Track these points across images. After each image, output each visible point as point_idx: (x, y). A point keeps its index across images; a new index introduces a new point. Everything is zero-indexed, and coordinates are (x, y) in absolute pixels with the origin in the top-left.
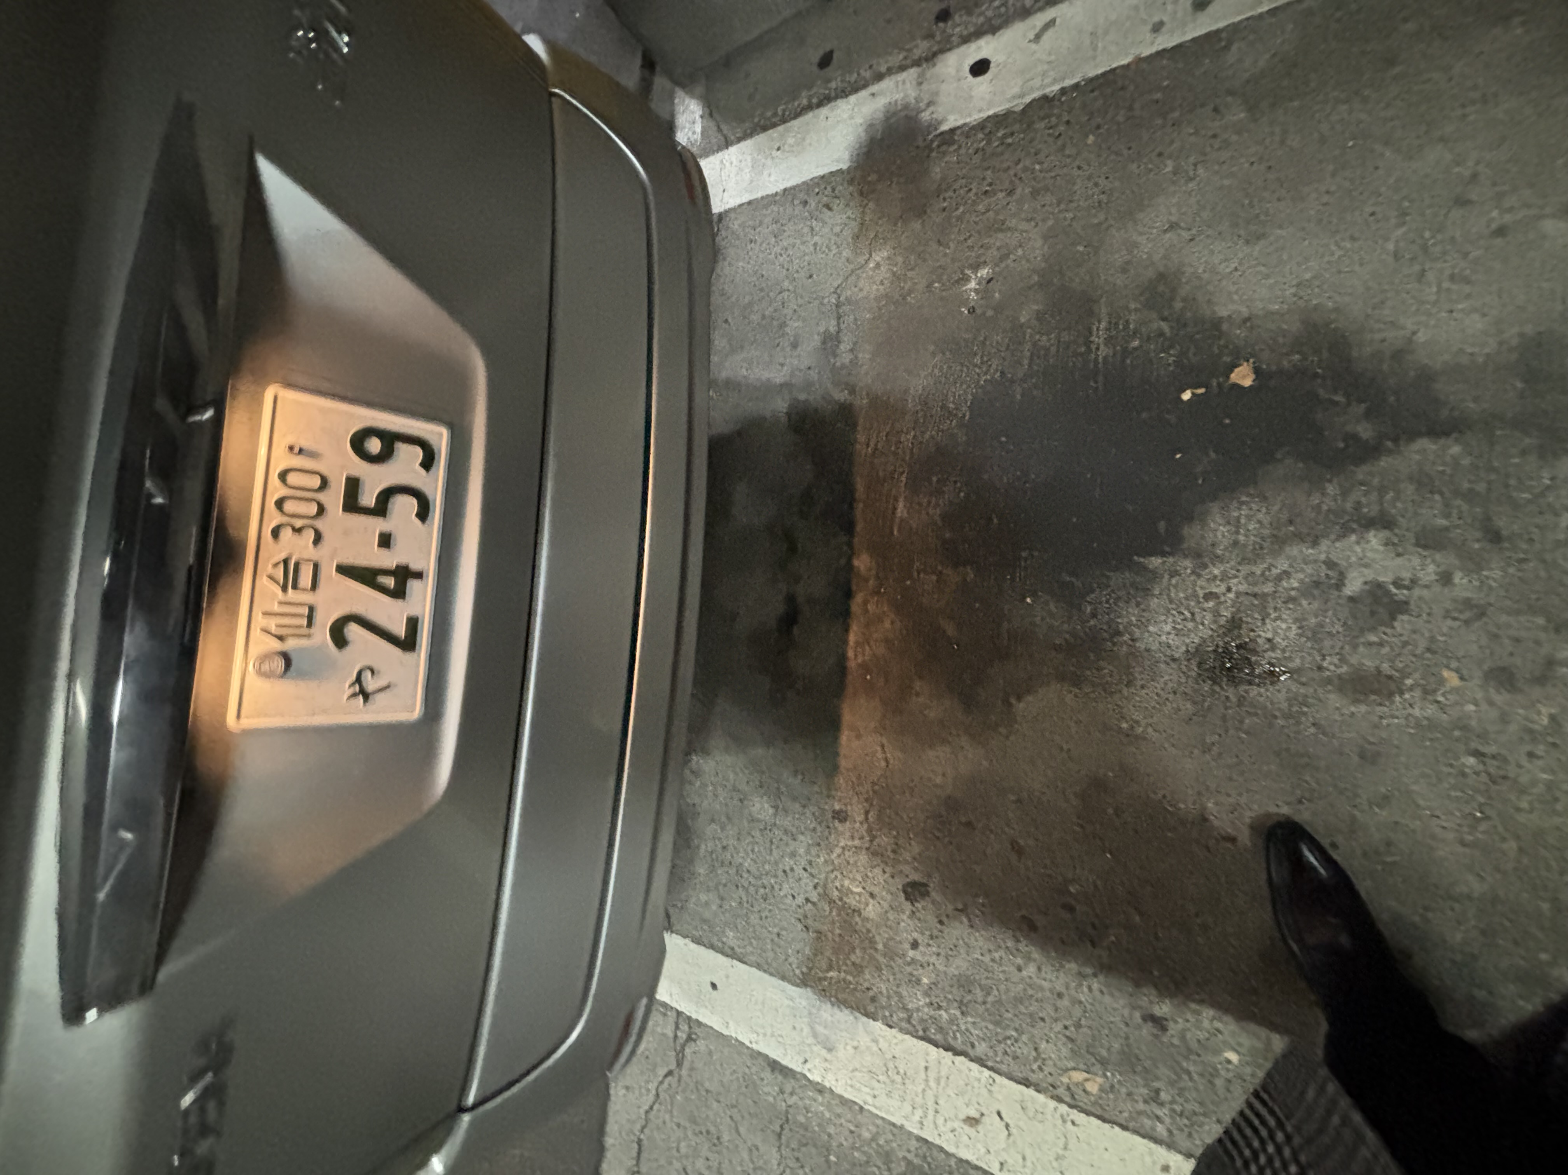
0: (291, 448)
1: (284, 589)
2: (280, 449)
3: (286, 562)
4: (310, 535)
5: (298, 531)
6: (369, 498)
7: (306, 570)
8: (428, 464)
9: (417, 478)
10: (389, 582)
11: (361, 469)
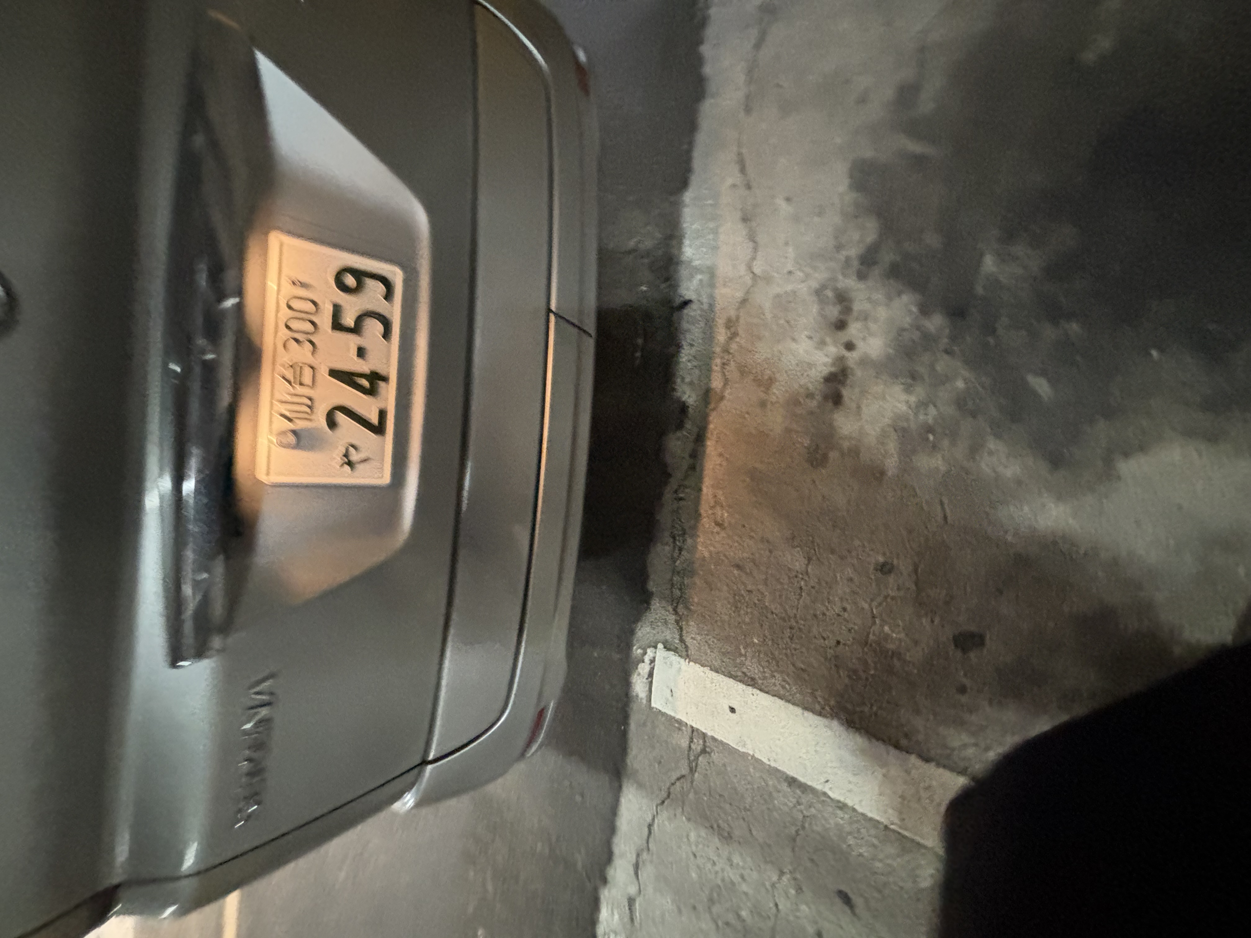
0: (294, 282)
1: (293, 385)
2: (286, 282)
3: (292, 364)
4: (309, 346)
5: (299, 342)
6: (349, 320)
7: (307, 372)
8: (389, 296)
9: (381, 306)
10: (365, 383)
11: (342, 298)
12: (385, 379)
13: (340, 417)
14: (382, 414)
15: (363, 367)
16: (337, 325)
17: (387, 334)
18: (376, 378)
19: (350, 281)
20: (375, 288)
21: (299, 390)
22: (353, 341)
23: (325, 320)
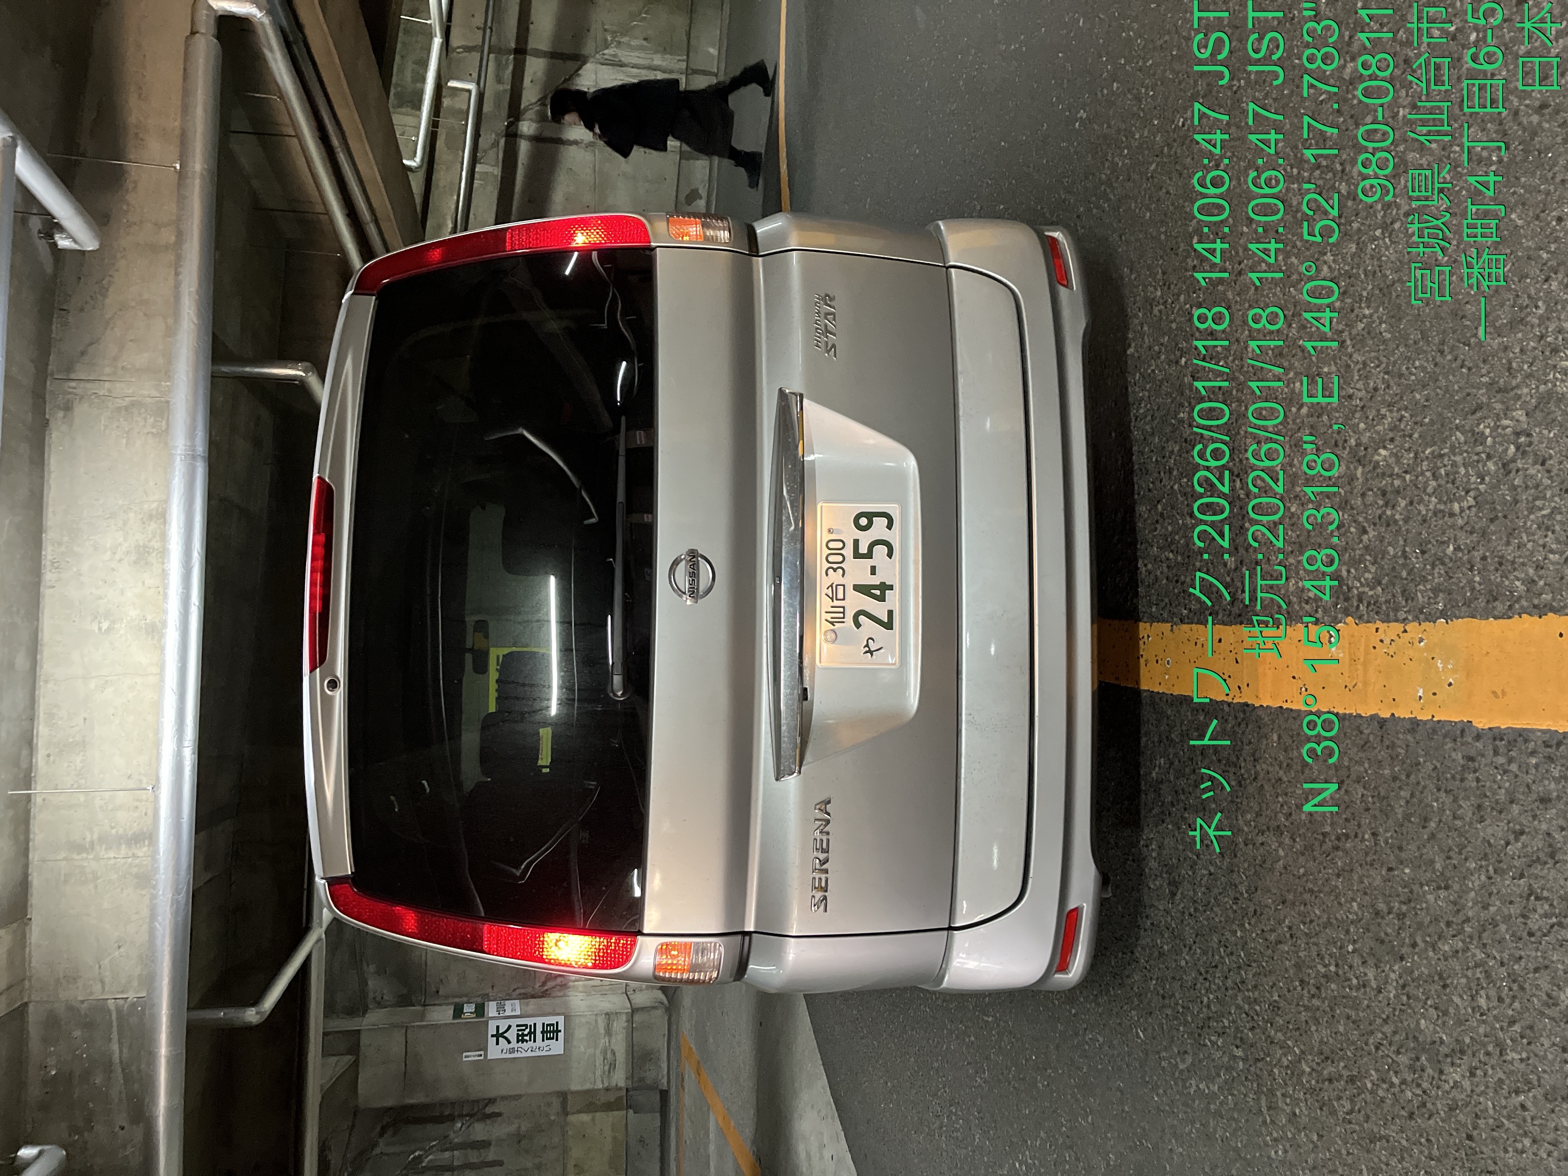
0: (829, 531)
1: (832, 599)
2: (825, 532)
3: (831, 586)
4: (840, 571)
5: (835, 570)
6: (863, 549)
7: (841, 589)
8: (890, 526)
9: (886, 535)
10: (878, 592)
11: (859, 535)
12: (891, 588)
13: (862, 618)
14: (890, 613)
15: (875, 580)
16: (857, 555)
17: (890, 555)
18: (885, 587)
19: (864, 521)
20: (880, 523)
21: (836, 603)
22: (868, 563)
23: (849, 552)
